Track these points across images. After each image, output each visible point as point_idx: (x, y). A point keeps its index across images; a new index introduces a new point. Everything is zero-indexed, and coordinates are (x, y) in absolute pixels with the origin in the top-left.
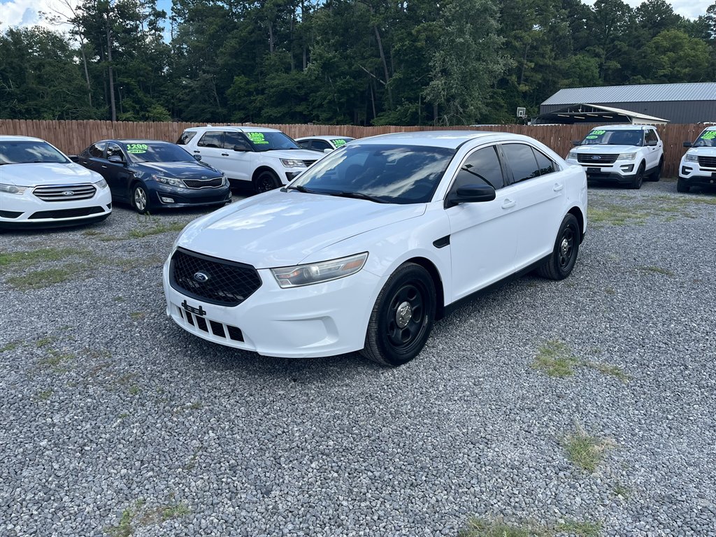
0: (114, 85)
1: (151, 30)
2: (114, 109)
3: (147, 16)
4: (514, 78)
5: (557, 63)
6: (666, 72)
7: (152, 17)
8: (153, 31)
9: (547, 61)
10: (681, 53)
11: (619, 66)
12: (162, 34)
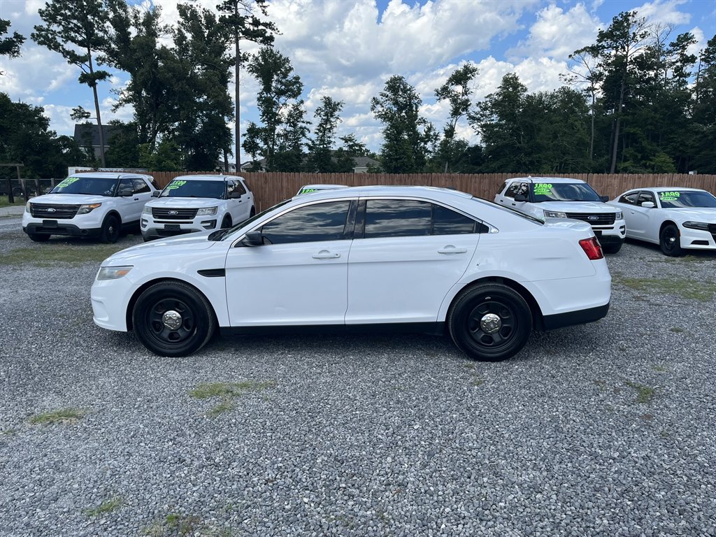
1: (675, 77)
2: (615, 159)
3: (674, 63)
7: (679, 64)
12: (687, 79)
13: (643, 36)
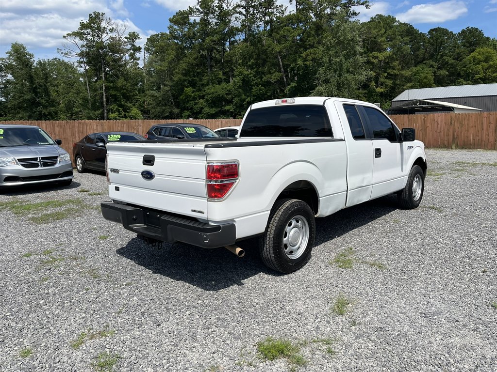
0: (106, 96)
1: (130, 59)
2: (105, 111)
3: (128, 50)
4: (373, 83)
5: (403, 72)
6: (481, 76)
7: (132, 51)
8: (132, 60)
9: (396, 72)
10: (491, 63)
11: (447, 73)
12: (138, 62)
13: (112, 30)
